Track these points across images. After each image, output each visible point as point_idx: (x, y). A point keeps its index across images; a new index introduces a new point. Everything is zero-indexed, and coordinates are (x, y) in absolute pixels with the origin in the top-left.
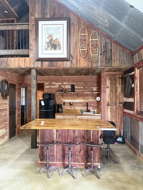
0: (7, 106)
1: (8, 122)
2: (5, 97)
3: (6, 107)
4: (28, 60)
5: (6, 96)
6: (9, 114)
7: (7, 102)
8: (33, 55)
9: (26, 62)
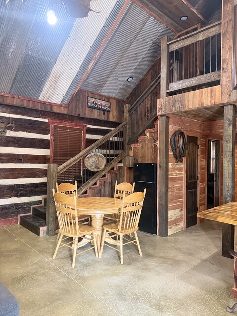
0: (183, 173)
1: (184, 200)
2: (179, 158)
3: (180, 174)
4: (217, 90)
5: (181, 156)
6: (185, 187)
7: (183, 166)
8: (228, 80)
9: (215, 95)
